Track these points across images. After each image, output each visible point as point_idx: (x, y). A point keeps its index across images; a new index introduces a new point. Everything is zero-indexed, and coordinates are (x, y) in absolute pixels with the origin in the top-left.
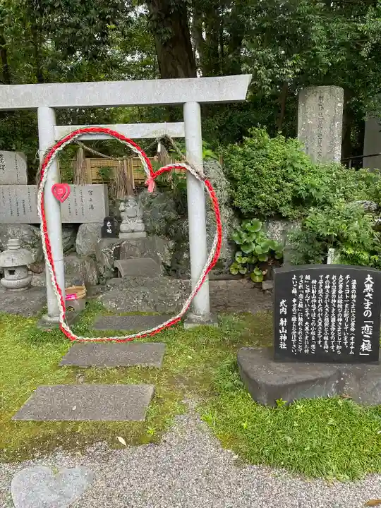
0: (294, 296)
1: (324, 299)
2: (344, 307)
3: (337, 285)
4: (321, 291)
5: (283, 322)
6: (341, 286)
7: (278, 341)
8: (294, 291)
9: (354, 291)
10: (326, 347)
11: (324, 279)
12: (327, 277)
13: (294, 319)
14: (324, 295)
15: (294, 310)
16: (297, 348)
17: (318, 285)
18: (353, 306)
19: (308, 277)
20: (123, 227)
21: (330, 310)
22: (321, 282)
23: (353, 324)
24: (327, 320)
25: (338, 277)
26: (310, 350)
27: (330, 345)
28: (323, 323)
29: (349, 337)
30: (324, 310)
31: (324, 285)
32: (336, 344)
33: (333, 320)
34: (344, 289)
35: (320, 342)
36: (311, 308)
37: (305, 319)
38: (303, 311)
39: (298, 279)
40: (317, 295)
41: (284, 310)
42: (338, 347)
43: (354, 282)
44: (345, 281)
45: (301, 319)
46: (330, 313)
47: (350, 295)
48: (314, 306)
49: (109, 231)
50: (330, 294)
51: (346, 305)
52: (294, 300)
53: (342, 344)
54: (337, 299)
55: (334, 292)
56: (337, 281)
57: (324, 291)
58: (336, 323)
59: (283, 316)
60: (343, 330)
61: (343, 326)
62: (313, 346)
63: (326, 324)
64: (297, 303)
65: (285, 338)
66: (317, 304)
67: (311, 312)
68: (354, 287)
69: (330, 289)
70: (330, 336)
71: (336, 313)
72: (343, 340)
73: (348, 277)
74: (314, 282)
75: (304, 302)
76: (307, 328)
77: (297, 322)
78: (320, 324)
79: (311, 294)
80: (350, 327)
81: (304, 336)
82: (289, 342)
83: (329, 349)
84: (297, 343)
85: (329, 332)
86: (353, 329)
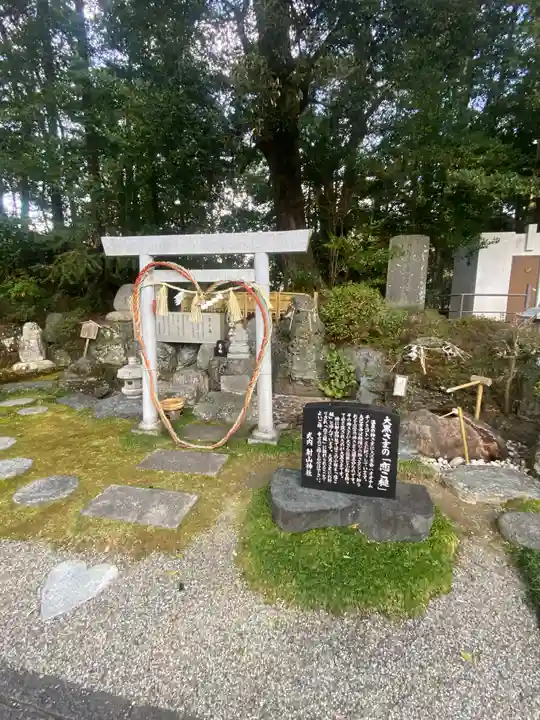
0: (318, 430)
1: (345, 435)
2: (363, 445)
3: (358, 423)
4: (343, 427)
5: (309, 452)
6: (361, 425)
7: (304, 469)
8: (320, 426)
9: (373, 430)
10: (347, 478)
11: (346, 417)
12: (349, 415)
13: (319, 450)
14: (346, 431)
15: (319, 442)
16: (321, 477)
17: (340, 421)
18: (372, 444)
19: (332, 414)
20: (231, 349)
21: (351, 446)
22: (343, 419)
23: (372, 460)
24: (348, 454)
25: (359, 416)
26: (333, 480)
27: (350, 477)
28: (345, 457)
29: (368, 472)
30: (346, 445)
31: (346, 422)
32: (356, 477)
33: (354, 455)
34: (364, 427)
35: (341, 473)
36: (334, 442)
37: (329, 452)
38: (327, 444)
39: (323, 415)
40: (339, 430)
41: (310, 442)
42: (358, 480)
43: (374, 422)
44: (365, 420)
45: (325, 451)
46: (351, 448)
47: (369, 433)
48: (336, 440)
49: (220, 351)
50: (352, 431)
51: (366, 443)
52: (319, 434)
53: (362, 477)
54: (357, 436)
55: (355, 429)
56: (358, 420)
57: (346, 427)
58: (357, 458)
59: (310, 447)
60: (363, 465)
61: (362, 461)
62: (336, 477)
63: (348, 458)
64: (322, 436)
65: (311, 466)
66: (339, 439)
67: (334, 445)
68: (373, 426)
69: (351, 427)
70: (351, 469)
71: (357, 449)
72: (362, 474)
73: (368, 417)
74: (337, 419)
75: (328, 436)
76: (330, 460)
77: (321, 454)
78: (342, 457)
79: (334, 430)
80: (369, 462)
81: (327, 467)
82: (314, 470)
83: (350, 481)
84: (321, 472)
85: (350, 465)
86: (371, 465)
